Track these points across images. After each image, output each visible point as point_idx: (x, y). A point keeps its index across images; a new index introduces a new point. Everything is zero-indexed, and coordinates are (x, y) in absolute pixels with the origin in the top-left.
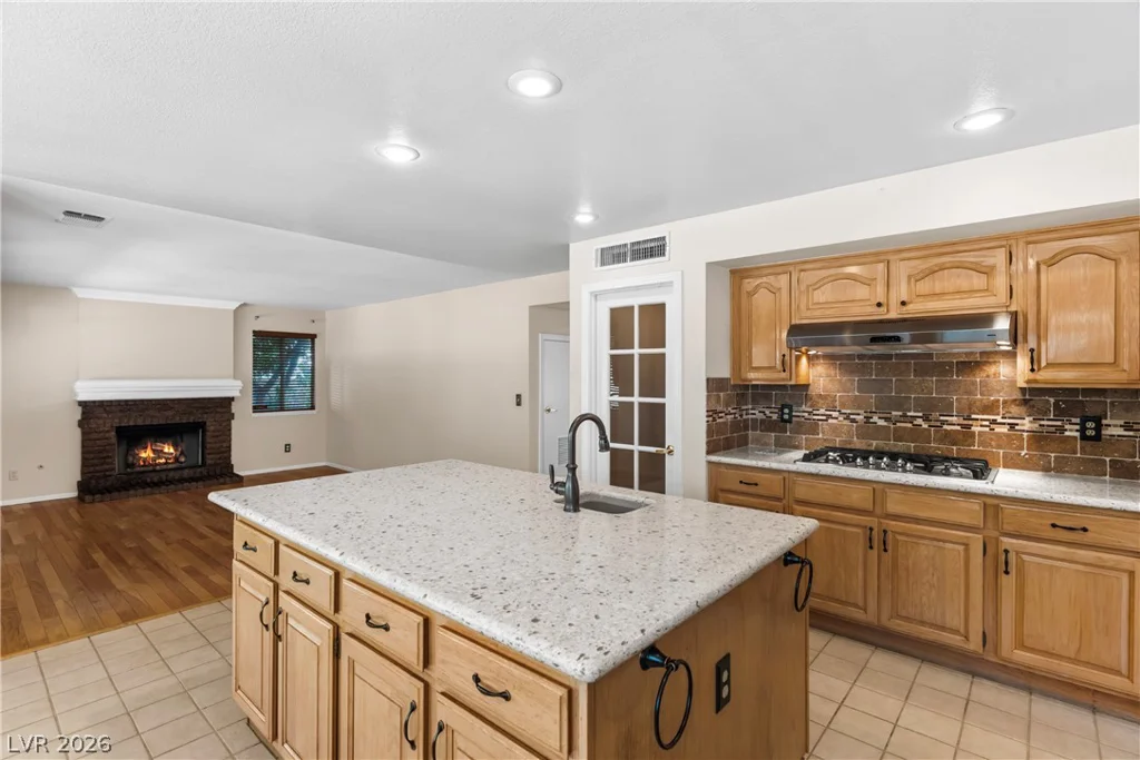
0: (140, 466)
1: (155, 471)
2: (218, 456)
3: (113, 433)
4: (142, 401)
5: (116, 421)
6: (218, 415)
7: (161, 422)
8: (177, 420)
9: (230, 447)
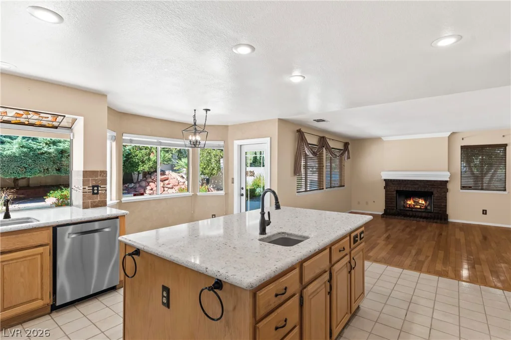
0: (407, 207)
1: (412, 211)
2: (439, 209)
3: (395, 192)
4: (405, 180)
5: (396, 188)
6: (439, 189)
7: (413, 190)
8: (420, 190)
9: (446, 206)
